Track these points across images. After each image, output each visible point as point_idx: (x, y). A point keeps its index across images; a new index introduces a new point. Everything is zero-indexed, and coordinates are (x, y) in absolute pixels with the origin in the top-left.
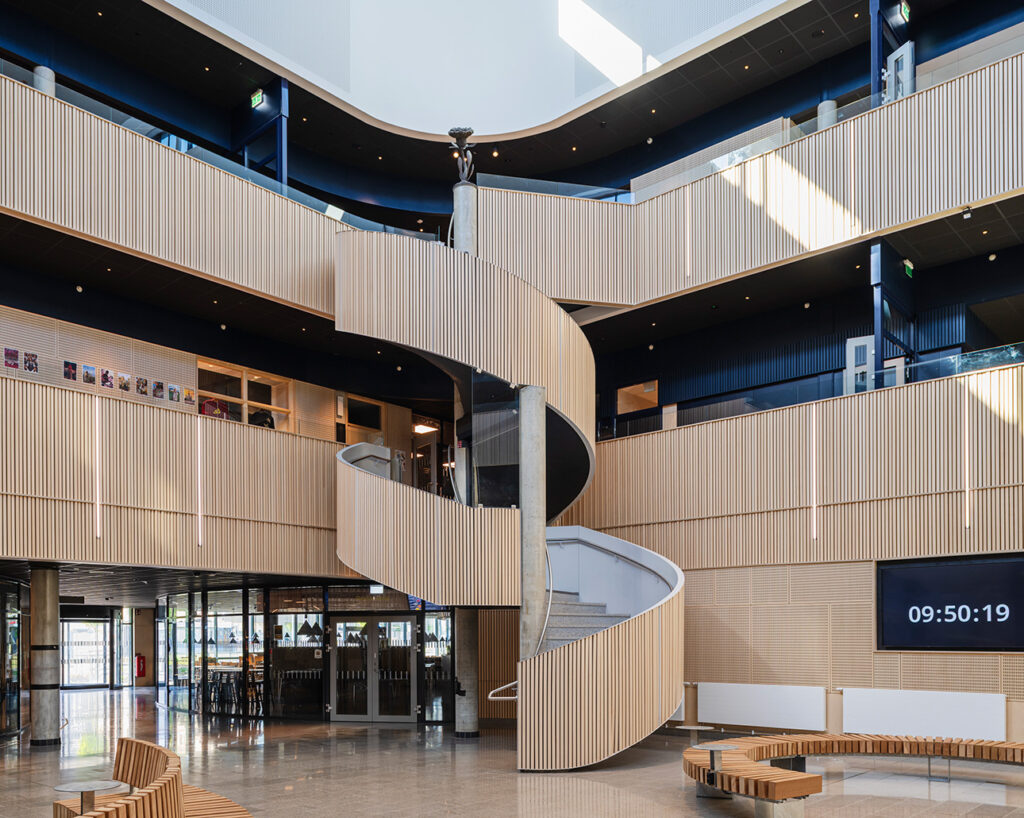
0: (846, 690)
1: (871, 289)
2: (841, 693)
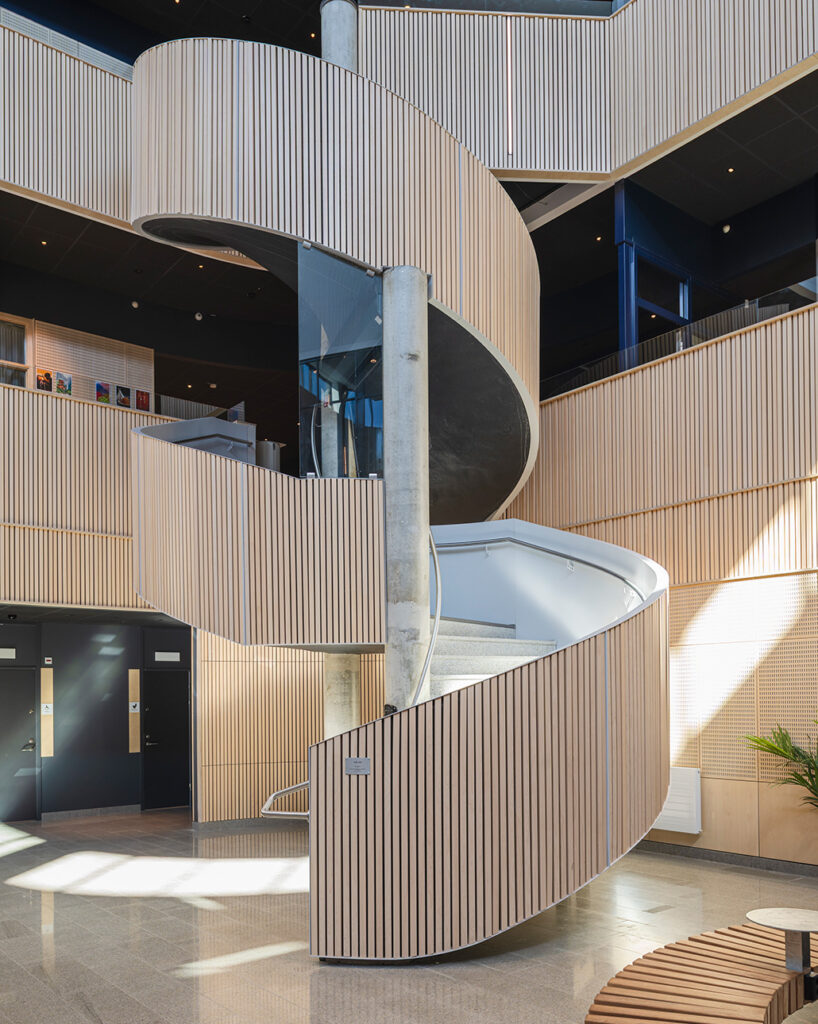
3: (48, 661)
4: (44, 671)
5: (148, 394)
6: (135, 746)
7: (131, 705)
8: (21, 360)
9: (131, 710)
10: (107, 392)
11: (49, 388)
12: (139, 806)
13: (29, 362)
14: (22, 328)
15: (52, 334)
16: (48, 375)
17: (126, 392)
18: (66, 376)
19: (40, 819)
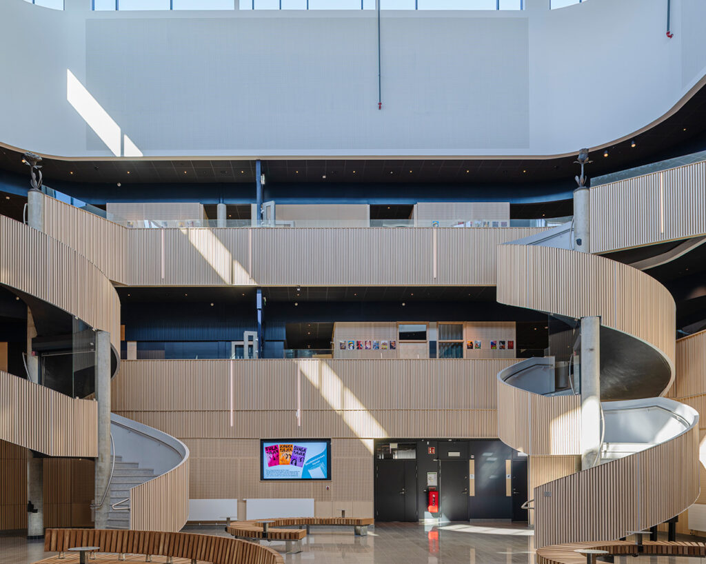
0: (248, 500)
1: (256, 310)
2: (245, 501)
3: (472, 457)
4: (471, 461)
5: (513, 342)
6: (509, 493)
7: (507, 475)
8: (462, 339)
9: (507, 478)
10: (495, 345)
11: (472, 348)
12: (511, 520)
13: (464, 340)
14: (462, 325)
15: (473, 326)
16: (471, 343)
17: (503, 343)
18: (479, 341)
19: (469, 521)
